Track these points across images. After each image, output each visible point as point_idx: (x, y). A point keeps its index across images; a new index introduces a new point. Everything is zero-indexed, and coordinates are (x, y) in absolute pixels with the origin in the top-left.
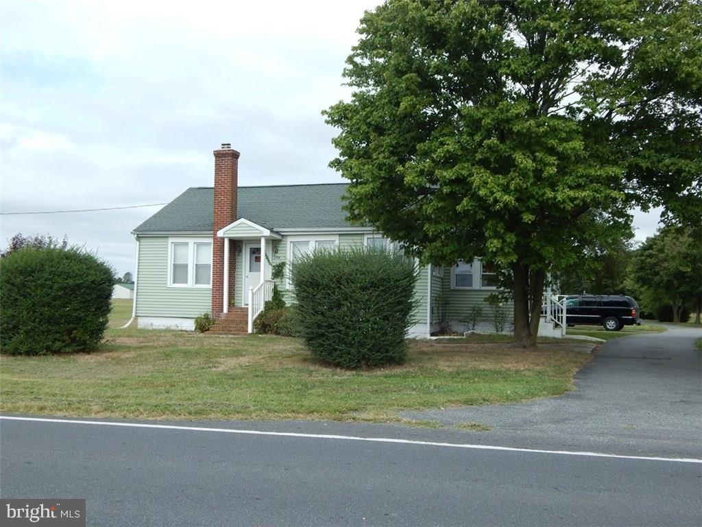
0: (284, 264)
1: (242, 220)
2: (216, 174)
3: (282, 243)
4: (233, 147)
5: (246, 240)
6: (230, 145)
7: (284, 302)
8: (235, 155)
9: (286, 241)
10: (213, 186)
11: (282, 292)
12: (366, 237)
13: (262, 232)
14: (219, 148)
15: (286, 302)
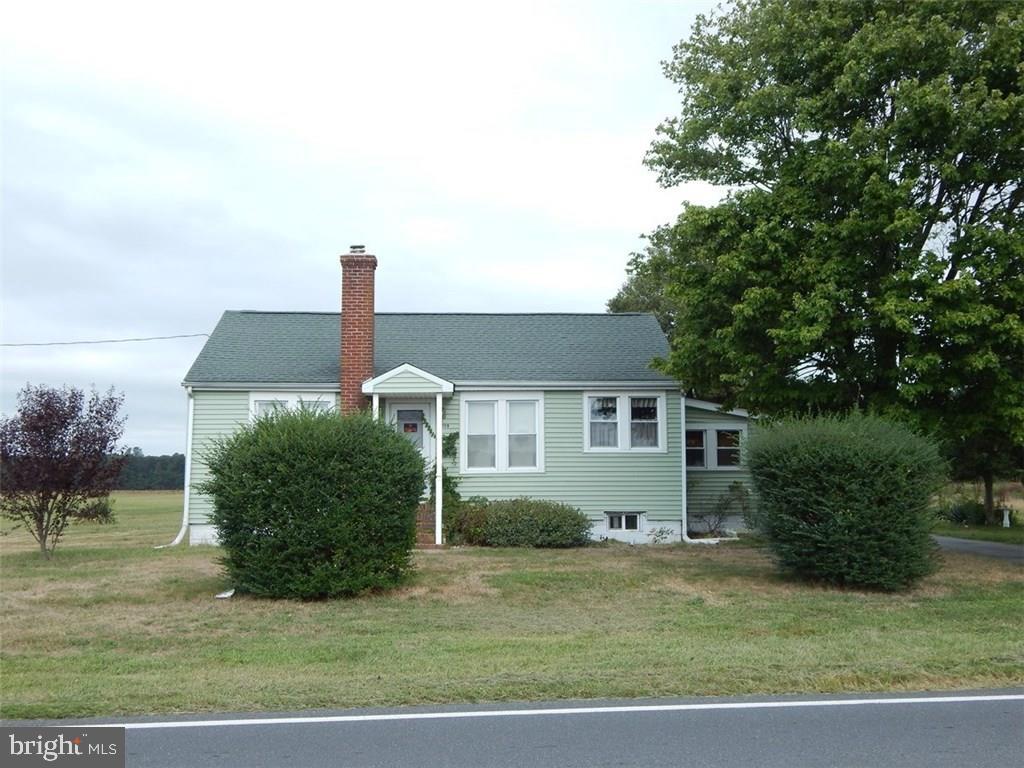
0: (456, 436)
1: (406, 367)
2: (345, 293)
3: (452, 402)
4: (368, 252)
5: (391, 398)
6: (363, 247)
7: (458, 494)
8: (372, 263)
9: (459, 400)
10: (340, 311)
11: (453, 478)
12: (586, 396)
13: (440, 387)
14: (347, 252)
15: (461, 494)
